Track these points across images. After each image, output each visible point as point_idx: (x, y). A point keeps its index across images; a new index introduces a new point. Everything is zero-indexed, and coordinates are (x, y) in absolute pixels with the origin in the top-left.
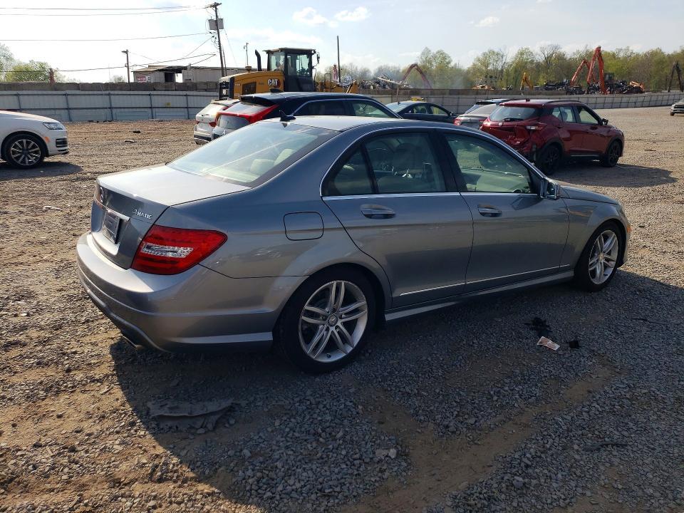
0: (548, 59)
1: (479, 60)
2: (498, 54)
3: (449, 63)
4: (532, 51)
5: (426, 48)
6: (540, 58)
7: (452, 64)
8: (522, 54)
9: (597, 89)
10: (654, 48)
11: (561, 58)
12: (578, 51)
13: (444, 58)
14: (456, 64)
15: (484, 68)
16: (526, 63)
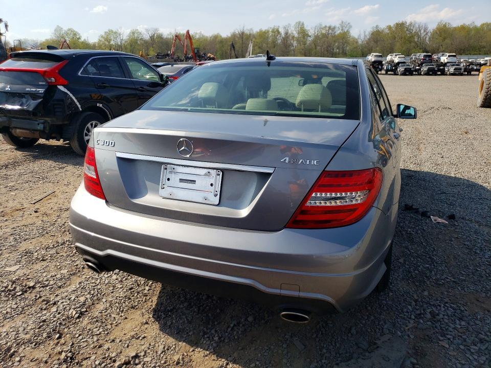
0: (152, 37)
1: (102, 37)
2: (116, 33)
3: (79, 38)
4: (140, 31)
5: (58, 26)
6: (147, 37)
7: (82, 39)
8: (133, 33)
9: (190, 58)
10: (216, 33)
11: (160, 37)
12: (171, 33)
13: (75, 34)
14: (85, 39)
15: (107, 43)
16: (137, 40)
